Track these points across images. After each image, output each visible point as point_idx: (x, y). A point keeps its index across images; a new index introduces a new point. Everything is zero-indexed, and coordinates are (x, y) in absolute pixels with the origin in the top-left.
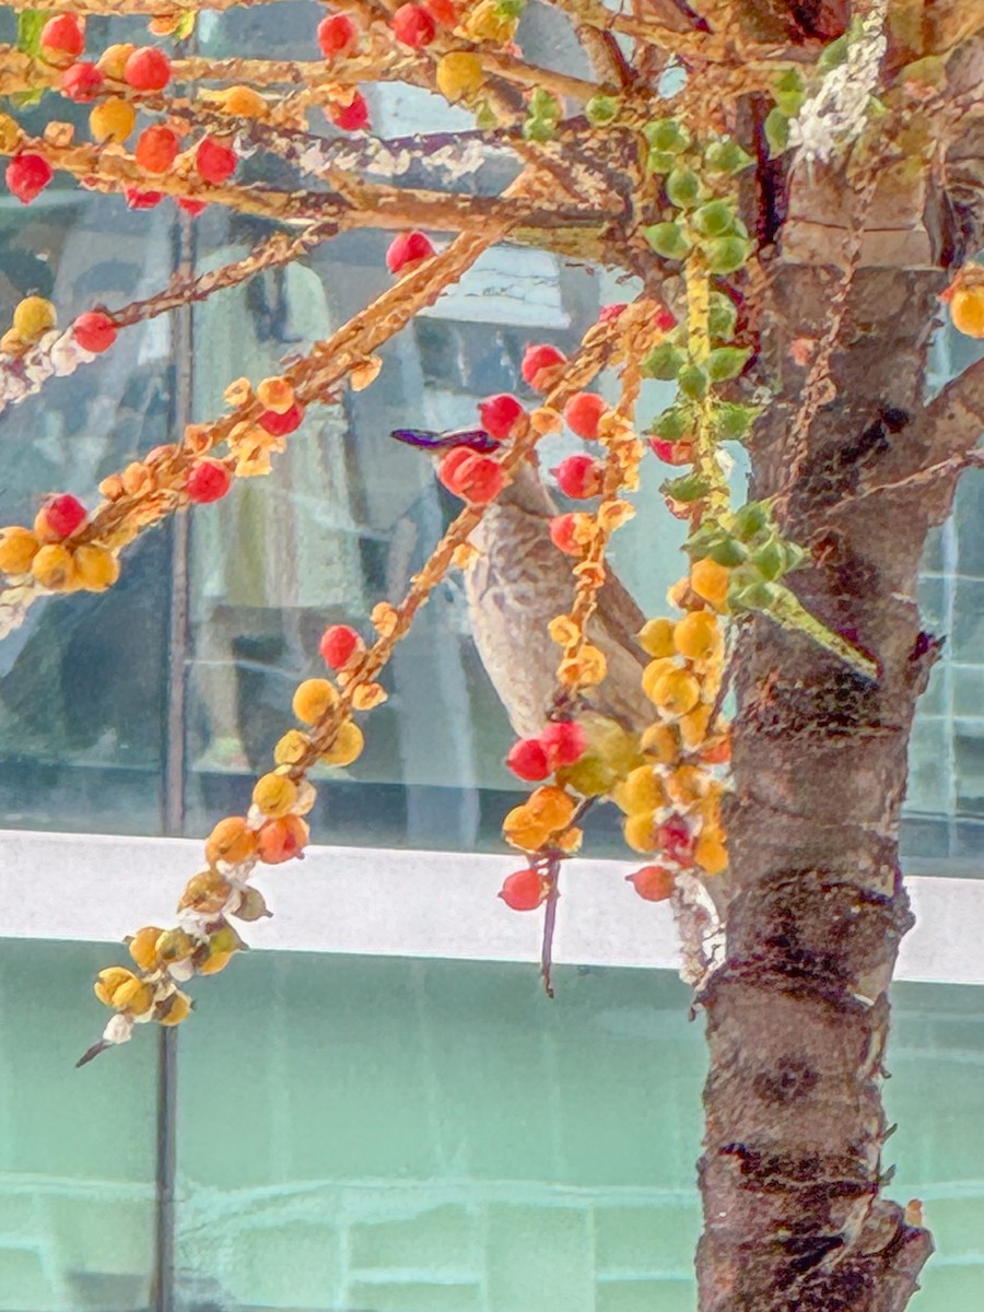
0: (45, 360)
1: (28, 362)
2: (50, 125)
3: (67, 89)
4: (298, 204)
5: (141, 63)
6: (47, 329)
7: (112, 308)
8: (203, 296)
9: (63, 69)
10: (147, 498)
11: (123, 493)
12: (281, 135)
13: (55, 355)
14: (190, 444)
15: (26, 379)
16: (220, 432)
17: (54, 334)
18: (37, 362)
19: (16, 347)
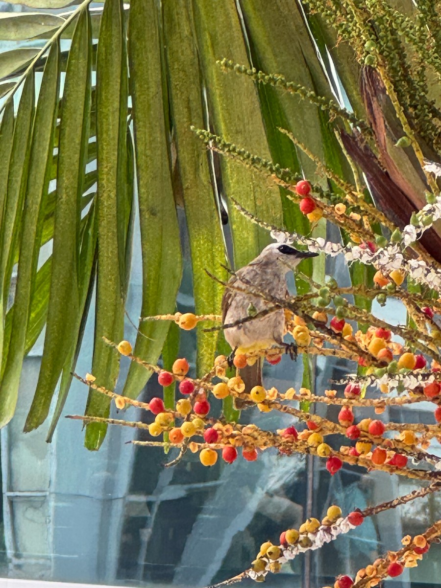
0: (338, 528)
1: (332, 528)
2: (342, 447)
3: (348, 434)
4: (428, 476)
5: (373, 425)
6: (339, 517)
7: (362, 510)
8: (394, 507)
9: (347, 428)
10: (374, 577)
11: (366, 575)
13: (342, 526)
14: (390, 558)
15: (331, 534)
16: (401, 554)
17: (341, 519)
18: (335, 528)
19: (327, 523)
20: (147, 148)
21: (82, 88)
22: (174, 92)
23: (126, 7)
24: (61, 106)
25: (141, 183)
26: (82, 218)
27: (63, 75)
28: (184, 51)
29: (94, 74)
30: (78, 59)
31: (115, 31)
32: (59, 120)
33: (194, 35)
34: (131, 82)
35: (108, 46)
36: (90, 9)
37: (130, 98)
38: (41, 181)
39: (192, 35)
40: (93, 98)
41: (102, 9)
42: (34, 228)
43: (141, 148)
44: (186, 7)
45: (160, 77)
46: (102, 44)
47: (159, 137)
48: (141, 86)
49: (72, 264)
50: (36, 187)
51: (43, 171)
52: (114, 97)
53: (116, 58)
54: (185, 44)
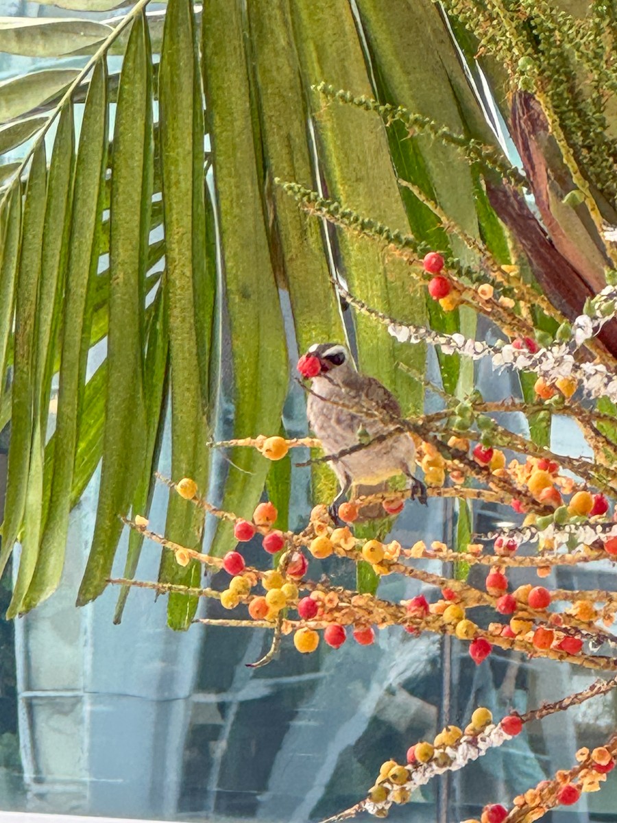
0: (487, 739)
1: (479, 740)
2: (491, 624)
3: (500, 607)
4: (612, 664)
5: (535, 594)
6: (488, 723)
7: (520, 714)
8: (565, 708)
9: (498, 598)
10: (538, 806)
11: (525, 803)
12: (612, 640)
13: (492, 736)
14: (559, 780)
15: (478, 748)
16: (574, 774)
17: (492, 726)
18: (483, 740)
19: (472, 732)
20: (234, 205)
21: (140, 123)
22: (267, 126)
23: (198, 9)
24: (111, 152)
25: (227, 254)
26: (147, 306)
27: (113, 107)
28: (280, 69)
29: (155, 105)
30: (133, 83)
31: (183, 43)
32: (109, 171)
33: (294, 46)
34: (208, 115)
35: (174, 65)
36: (148, 14)
37: (207, 138)
38: (86, 256)
39: (291, 46)
40: (155, 139)
41: (163, 12)
42: (80, 320)
43: (225, 205)
44: (281, 7)
45: (248, 105)
46: (165, 62)
47: (251, 189)
48: (222, 119)
49: (135, 371)
50: (81, 264)
51: (90, 242)
52: (185, 135)
53: (186, 82)
54: (282, 60)
